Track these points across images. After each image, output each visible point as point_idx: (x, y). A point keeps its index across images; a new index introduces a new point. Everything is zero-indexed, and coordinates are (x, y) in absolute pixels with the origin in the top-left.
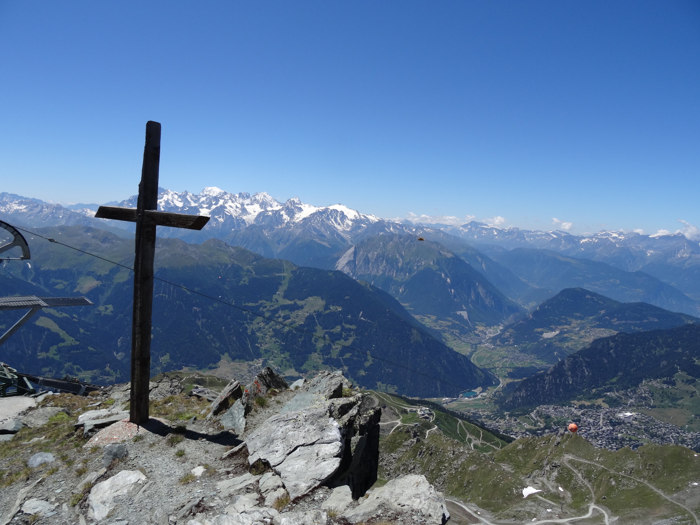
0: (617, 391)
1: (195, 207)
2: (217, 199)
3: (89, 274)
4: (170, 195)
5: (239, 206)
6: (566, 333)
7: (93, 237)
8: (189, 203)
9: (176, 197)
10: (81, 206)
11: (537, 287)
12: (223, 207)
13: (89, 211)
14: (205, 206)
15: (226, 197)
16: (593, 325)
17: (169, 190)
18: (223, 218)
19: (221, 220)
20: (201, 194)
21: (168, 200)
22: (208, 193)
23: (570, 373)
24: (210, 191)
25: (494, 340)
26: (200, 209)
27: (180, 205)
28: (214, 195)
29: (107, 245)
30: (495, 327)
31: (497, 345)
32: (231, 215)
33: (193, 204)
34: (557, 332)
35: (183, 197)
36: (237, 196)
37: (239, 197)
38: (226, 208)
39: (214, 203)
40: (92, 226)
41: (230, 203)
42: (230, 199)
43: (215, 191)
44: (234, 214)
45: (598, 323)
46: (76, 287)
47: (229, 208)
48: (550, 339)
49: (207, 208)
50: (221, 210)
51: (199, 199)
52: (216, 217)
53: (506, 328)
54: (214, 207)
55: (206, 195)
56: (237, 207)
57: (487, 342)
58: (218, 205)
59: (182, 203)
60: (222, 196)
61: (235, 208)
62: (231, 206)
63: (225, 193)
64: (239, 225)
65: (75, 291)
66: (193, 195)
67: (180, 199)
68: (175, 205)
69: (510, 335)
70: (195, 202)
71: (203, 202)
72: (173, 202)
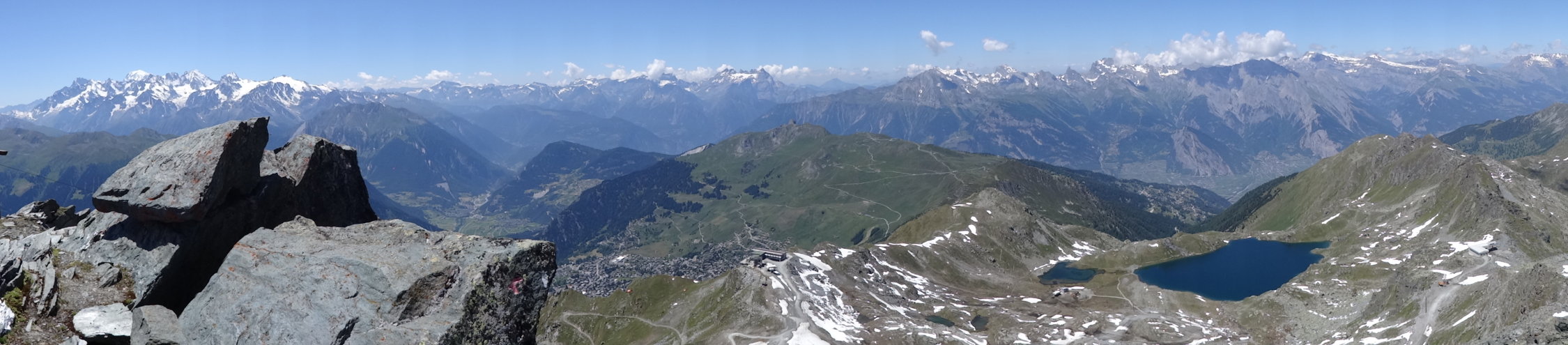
0: (609, 239)
1: (121, 95)
2: (142, 84)
3: (22, 177)
4: (93, 85)
5: (167, 88)
6: (555, 190)
7: (23, 138)
8: (114, 91)
9: (99, 86)
10: (11, 108)
11: (521, 146)
12: (150, 92)
13: (17, 112)
14: (130, 92)
15: (152, 80)
16: (580, 177)
17: (92, 80)
18: (151, 104)
19: (149, 106)
20: (126, 80)
21: (92, 90)
22: (132, 78)
23: (564, 230)
24: (134, 76)
25: (482, 210)
26: (126, 97)
27: (104, 94)
28: (140, 79)
29: (37, 145)
30: (482, 195)
31: (487, 215)
32: (160, 100)
33: (118, 92)
34: (547, 191)
35: (107, 86)
36: (164, 77)
37: (167, 78)
38: (153, 92)
39: (139, 88)
40: (22, 127)
41: (157, 86)
42: (157, 82)
43: (141, 74)
44: (163, 98)
45: (584, 174)
46: (11, 190)
47: (156, 92)
48: (541, 198)
49: (133, 94)
50: (148, 96)
51: (124, 86)
52: (144, 103)
53: (494, 195)
54: (140, 93)
55: (131, 81)
56: (165, 90)
57: (475, 212)
58: (145, 90)
59: (106, 93)
60: (148, 79)
61: (163, 91)
62: (158, 90)
63: (151, 76)
64: (169, 110)
65: (11, 194)
66: (117, 82)
67: (104, 89)
68: (99, 95)
69: (499, 202)
70: (120, 89)
71: (128, 89)
72: (97, 92)
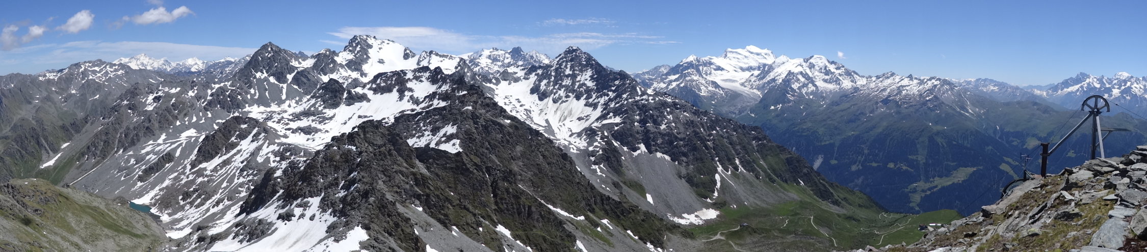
1: (1109, 88)
2: (1125, 82)
3: (1033, 136)
4: (1091, 78)
5: (1142, 87)
7: (1038, 109)
8: (1105, 84)
9: (1095, 80)
10: (1032, 87)
12: (1130, 88)
13: (1036, 90)
14: (1116, 87)
15: (1133, 80)
17: (1091, 75)
18: (1130, 96)
19: (1128, 98)
20: (1114, 78)
21: (1090, 82)
22: (1119, 77)
24: (1120, 75)
26: (1113, 90)
27: (1098, 86)
28: (1124, 78)
29: (1047, 115)
32: (1136, 94)
33: (1108, 86)
35: (1100, 81)
36: (1141, 79)
37: (1143, 80)
38: (1132, 88)
39: (1123, 84)
40: (1037, 101)
41: (1135, 85)
42: (1136, 81)
43: (1125, 75)
44: (1138, 94)
46: (1025, 144)
47: (1134, 88)
49: (1118, 88)
50: (1128, 90)
51: (1112, 81)
52: (1125, 95)
54: (1123, 88)
55: (1117, 79)
56: (1140, 88)
58: (1126, 87)
59: (1100, 85)
60: (1130, 79)
62: (1136, 87)
63: (1132, 77)
64: (1142, 102)
65: (1024, 147)
66: (1108, 78)
67: (1098, 82)
68: (1094, 86)
70: (1109, 84)
71: (1115, 84)
72: (1093, 84)
